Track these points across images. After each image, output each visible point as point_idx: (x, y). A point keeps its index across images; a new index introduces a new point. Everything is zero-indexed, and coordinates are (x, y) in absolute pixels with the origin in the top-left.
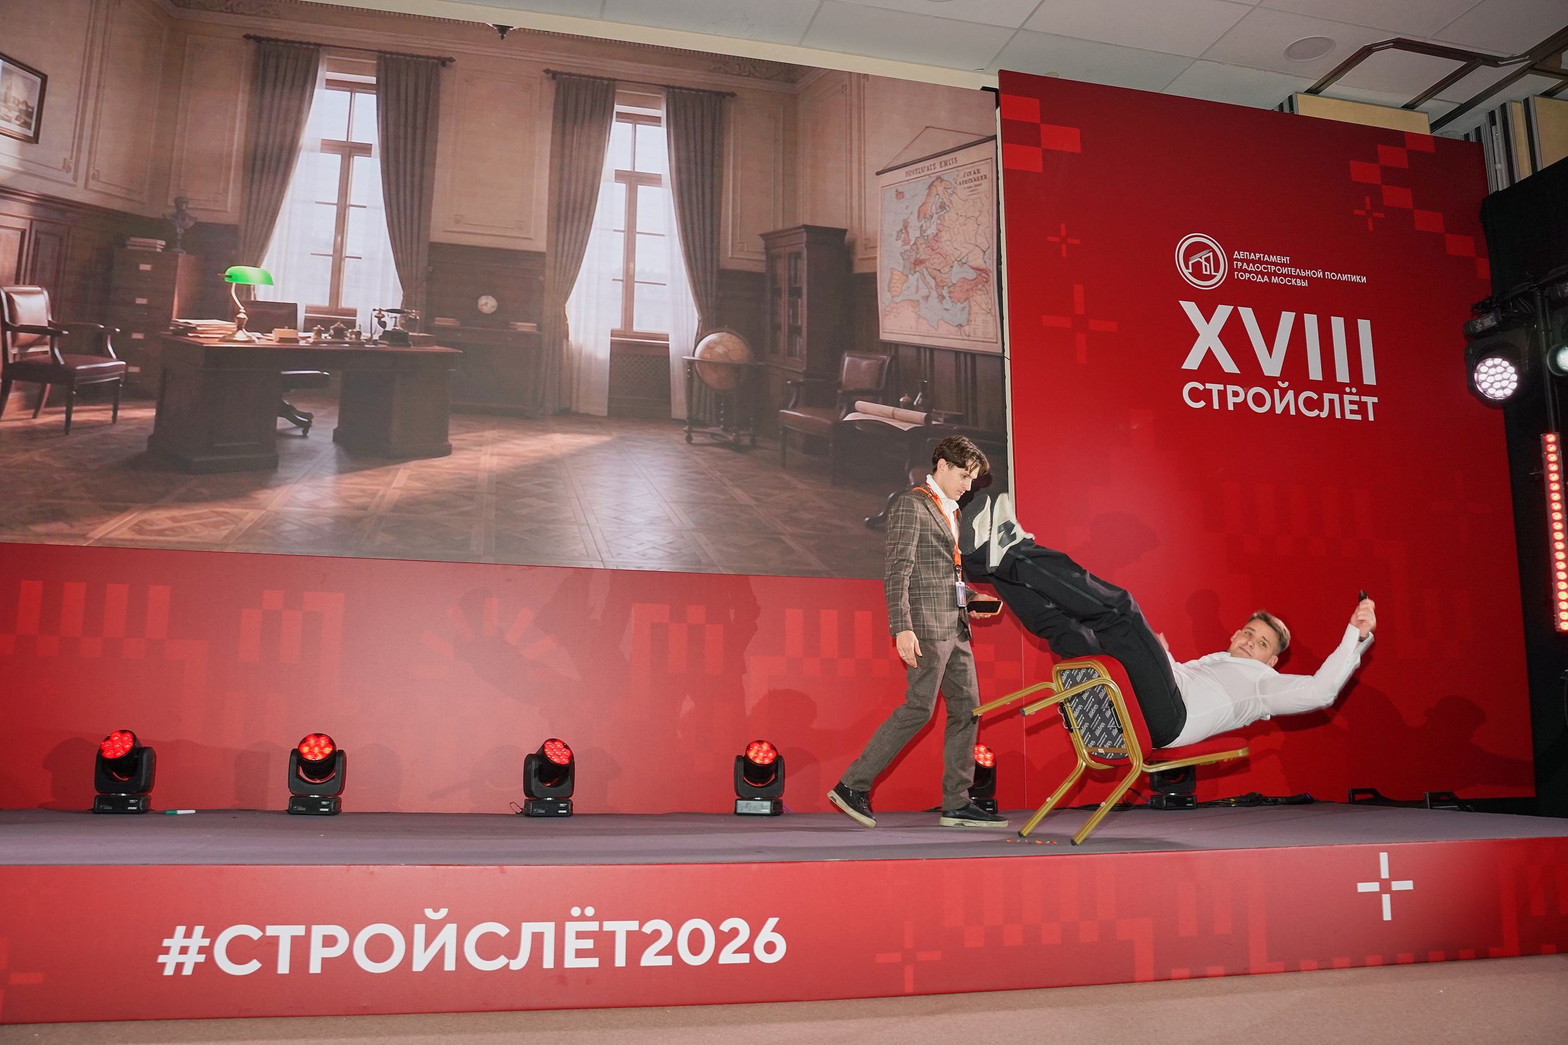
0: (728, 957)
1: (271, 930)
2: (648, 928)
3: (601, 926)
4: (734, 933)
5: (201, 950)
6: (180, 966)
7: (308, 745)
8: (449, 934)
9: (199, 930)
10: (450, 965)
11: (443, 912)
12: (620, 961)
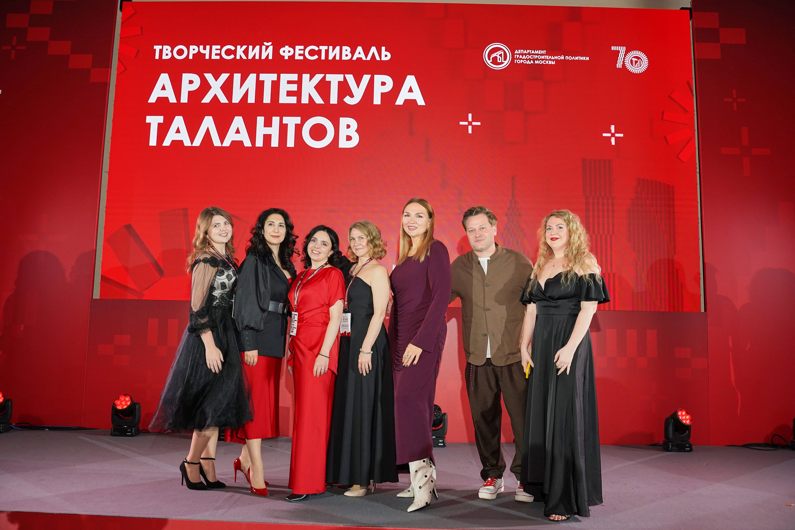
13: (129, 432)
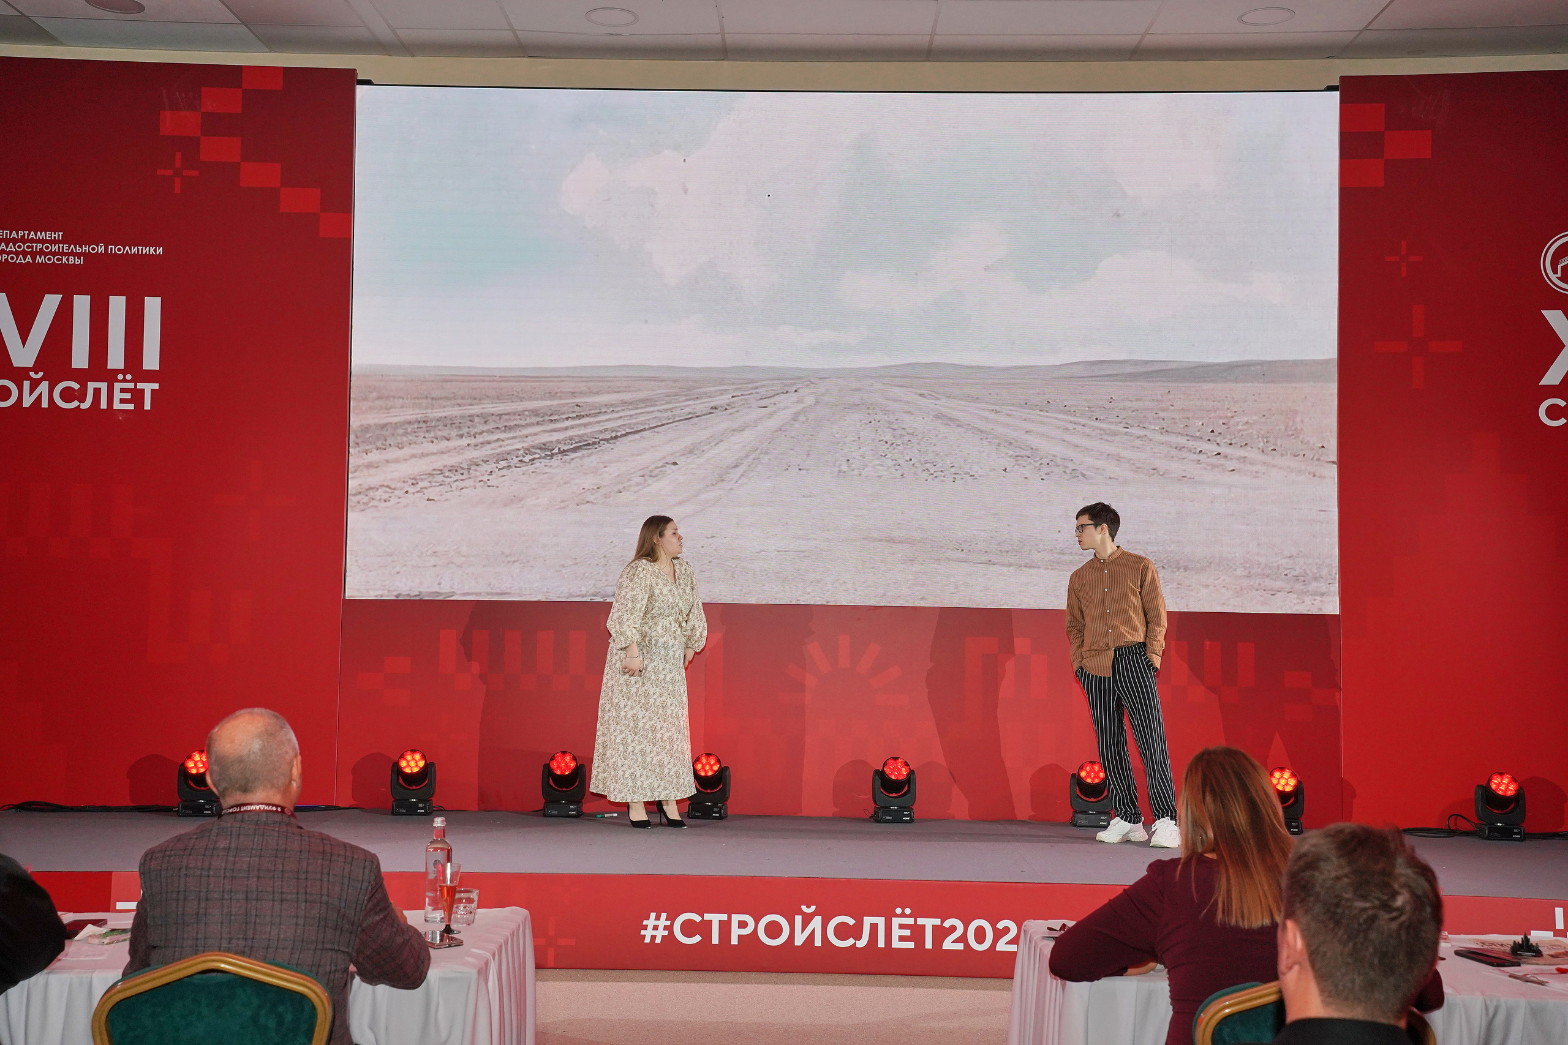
0: (1002, 946)
1: (707, 917)
2: (947, 924)
3: (915, 921)
4: (1007, 930)
5: (666, 928)
6: (653, 937)
7: (702, 763)
8: (817, 922)
9: (664, 915)
10: (818, 942)
11: (813, 908)
12: (929, 945)
13: (421, 808)
